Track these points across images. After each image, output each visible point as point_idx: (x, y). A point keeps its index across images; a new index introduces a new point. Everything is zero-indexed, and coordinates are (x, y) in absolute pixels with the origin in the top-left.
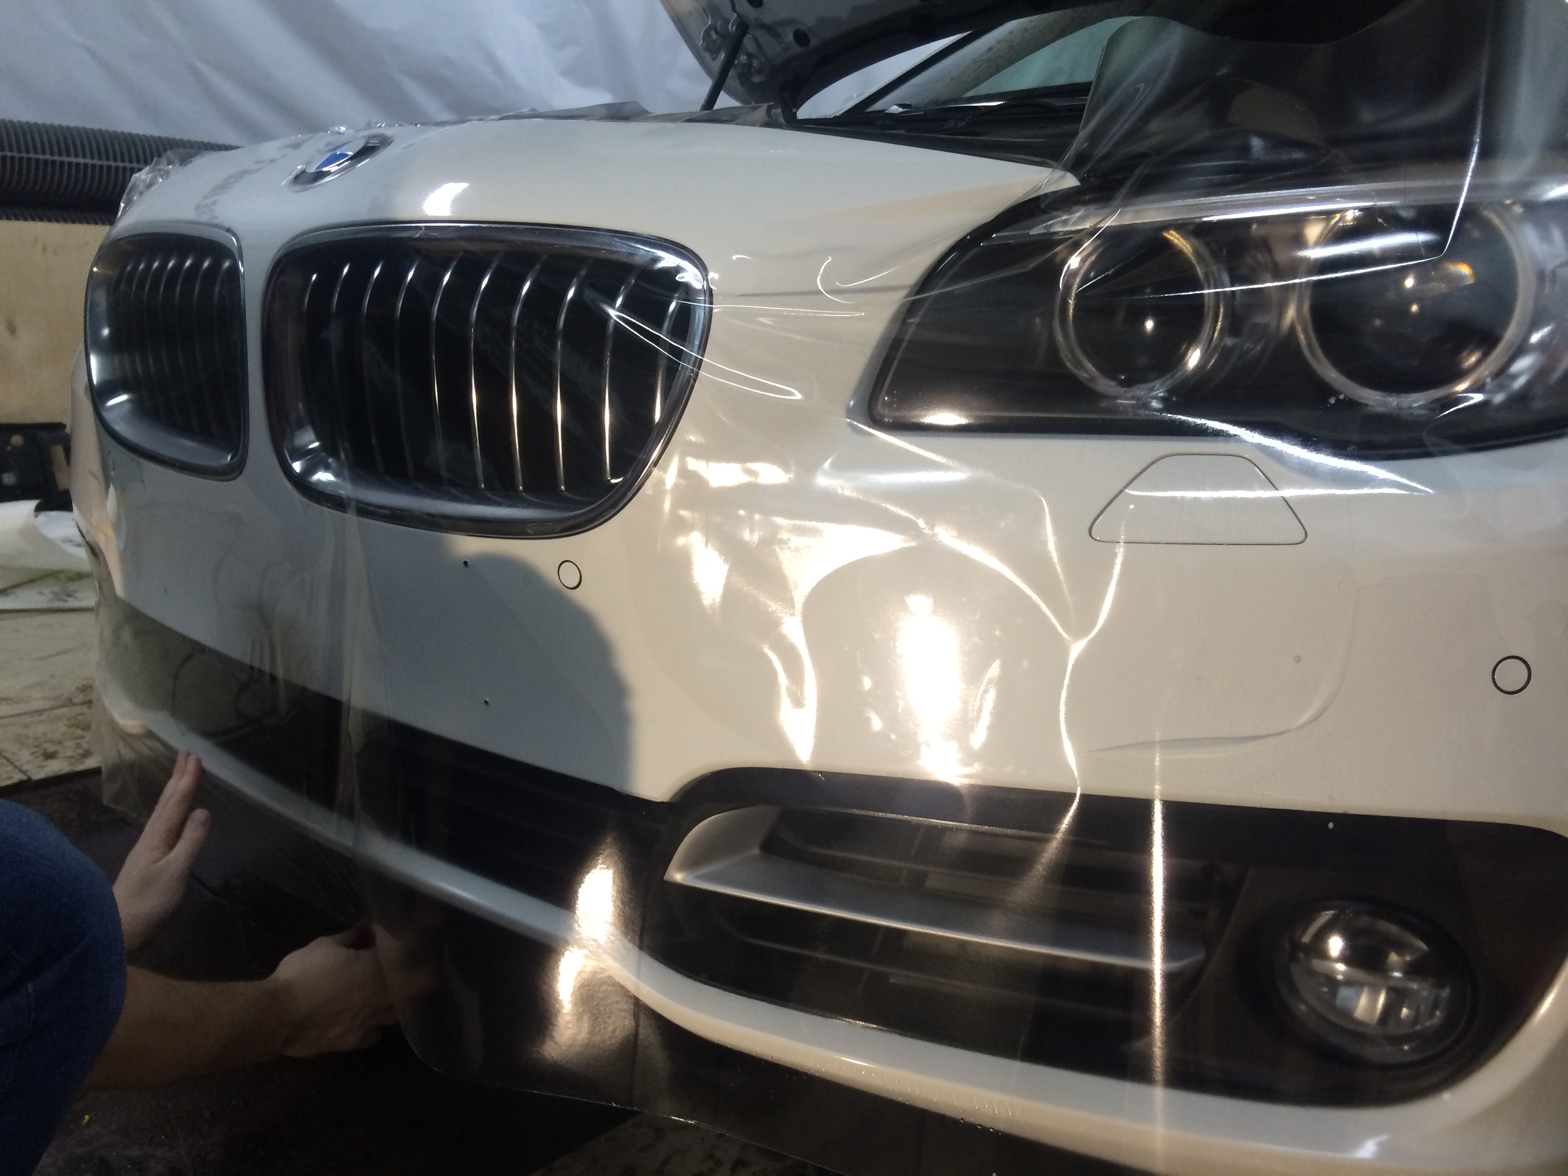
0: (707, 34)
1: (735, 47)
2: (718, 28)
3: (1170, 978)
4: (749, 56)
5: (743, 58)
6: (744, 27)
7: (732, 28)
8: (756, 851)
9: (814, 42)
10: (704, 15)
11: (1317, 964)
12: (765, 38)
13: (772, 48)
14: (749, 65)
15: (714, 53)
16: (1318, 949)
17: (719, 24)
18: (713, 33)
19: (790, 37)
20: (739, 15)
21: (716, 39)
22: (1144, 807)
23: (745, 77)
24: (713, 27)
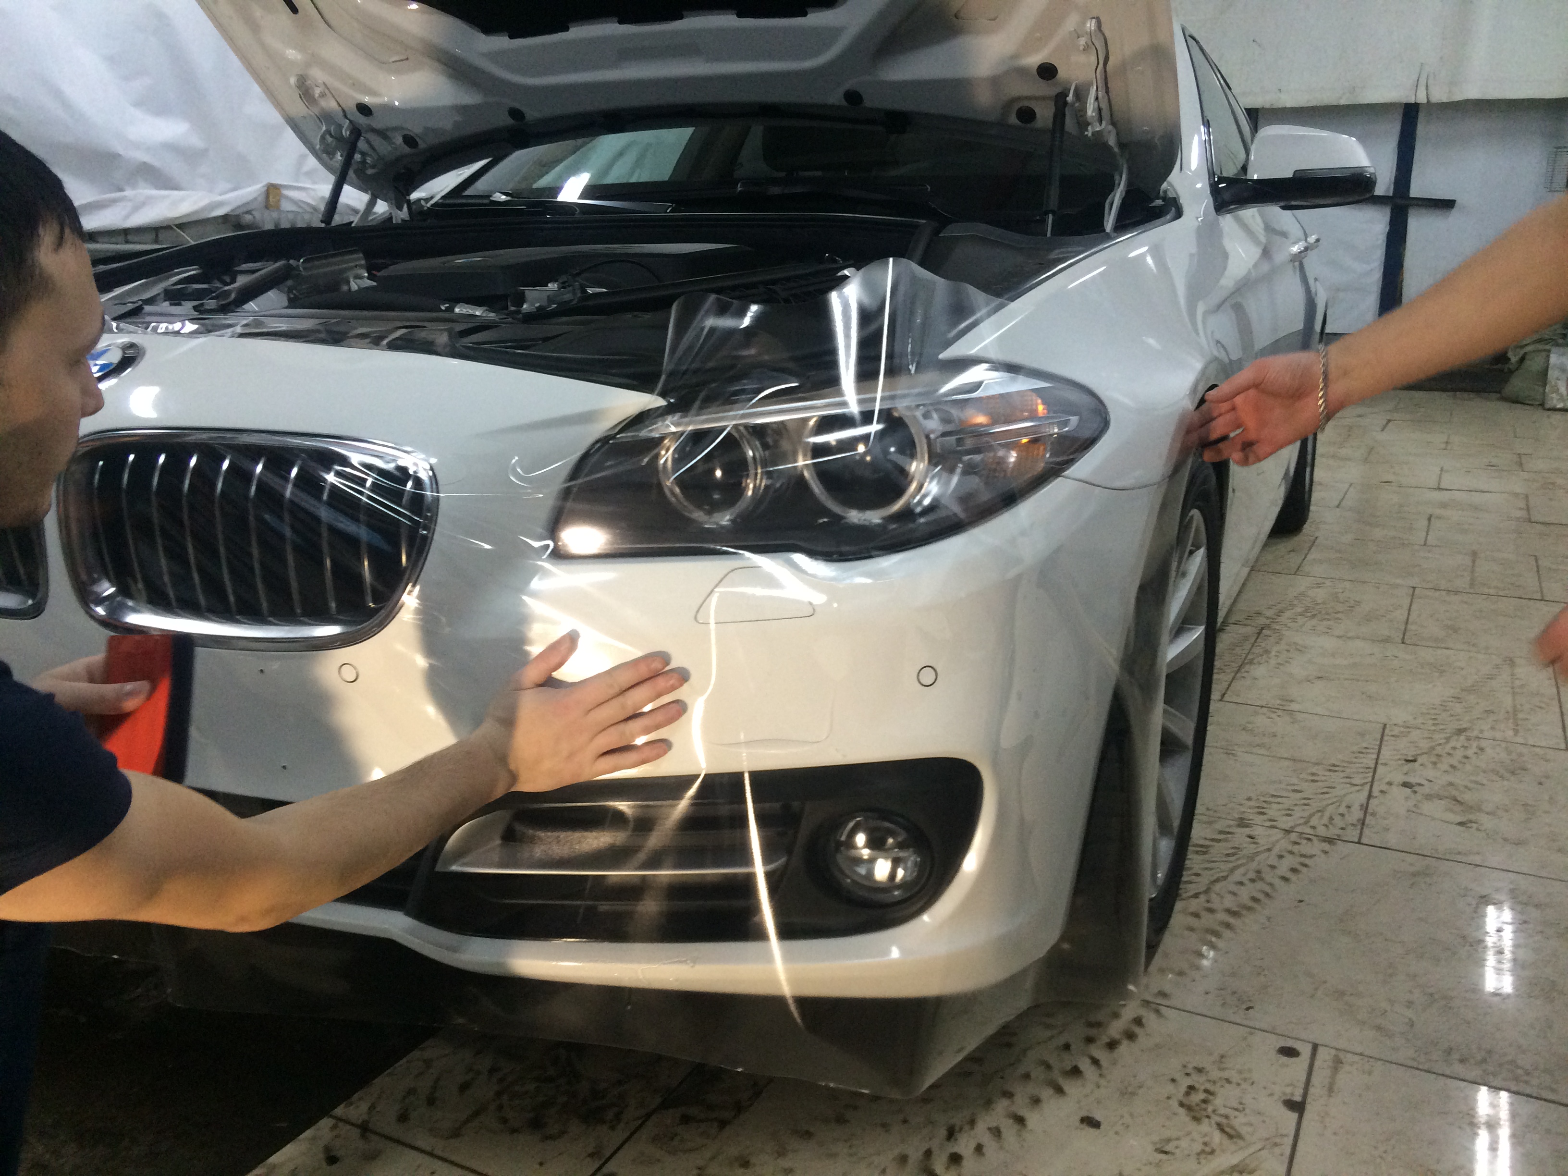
0: (323, 138)
1: (351, 147)
2: (332, 131)
3: (769, 875)
4: (363, 154)
5: (357, 157)
6: (356, 132)
7: (346, 133)
8: (498, 842)
9: (422, 145)
10: (318, 121)
11: (853, 852)
12: (377, 141)
13: (383, 147)
14: (364, 162)
15: (330, 154)
16: (851, 845)
17: (332, 129)
18: (328, 137)
19: (399, 140)
20: (351, 121)
21: (332, 142)
22: (739, 776)
23: (361, 173)
24: (328, 132)
